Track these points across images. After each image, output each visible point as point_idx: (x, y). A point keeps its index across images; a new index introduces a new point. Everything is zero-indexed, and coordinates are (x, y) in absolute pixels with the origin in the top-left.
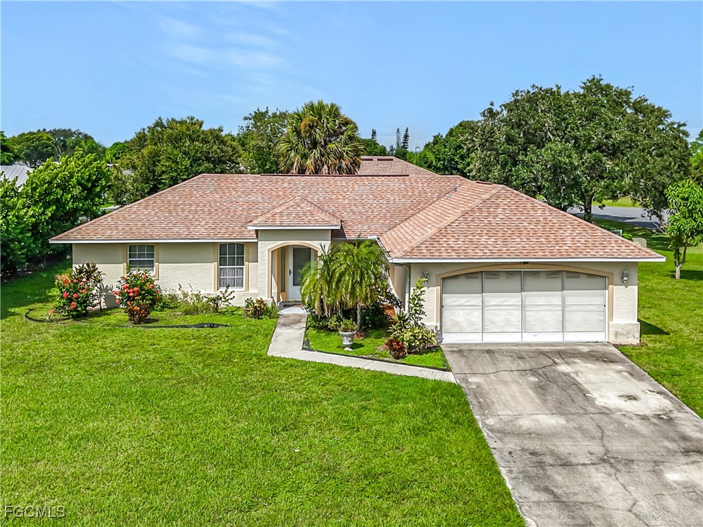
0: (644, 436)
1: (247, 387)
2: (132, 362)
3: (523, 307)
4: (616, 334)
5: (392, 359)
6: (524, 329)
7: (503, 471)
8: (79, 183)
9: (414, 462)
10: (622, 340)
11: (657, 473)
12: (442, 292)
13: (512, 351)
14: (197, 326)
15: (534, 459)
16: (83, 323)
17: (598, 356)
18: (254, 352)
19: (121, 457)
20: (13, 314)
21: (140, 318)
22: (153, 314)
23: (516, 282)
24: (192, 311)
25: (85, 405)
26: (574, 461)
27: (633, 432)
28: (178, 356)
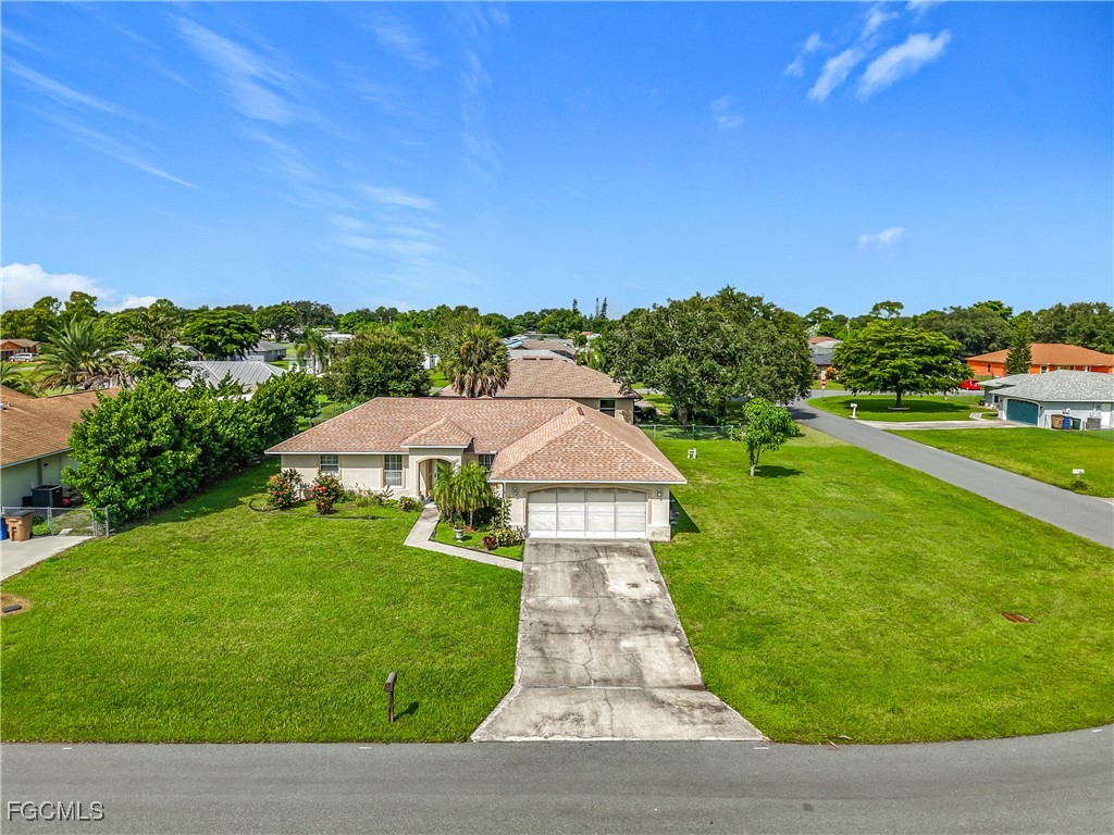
0: (625, 615)
1: (381, 570)
2: (311, 548)
3: (586, 513)
4: (653, 534)
5: (486, 550)
6: (586, 529)
7: (520, 636)
8: (294, 394)
9: (466, 628)
10: (657, 538)
11: (616, 641)
12: (528, 502)
13: (574, 546)
14: (363, 518)
15: (544, 628)
16: (286, 513)
17: (632, 551)
18: (395, 542)
19: (290, 619)
20: (241, 503)
21: (326, 511)
22: (335, 506)
23: (581, 495)
24: (364, 504)
25: (275, 580)
26: (569, 630)
27: (620, 612)
28: (344, 543)
